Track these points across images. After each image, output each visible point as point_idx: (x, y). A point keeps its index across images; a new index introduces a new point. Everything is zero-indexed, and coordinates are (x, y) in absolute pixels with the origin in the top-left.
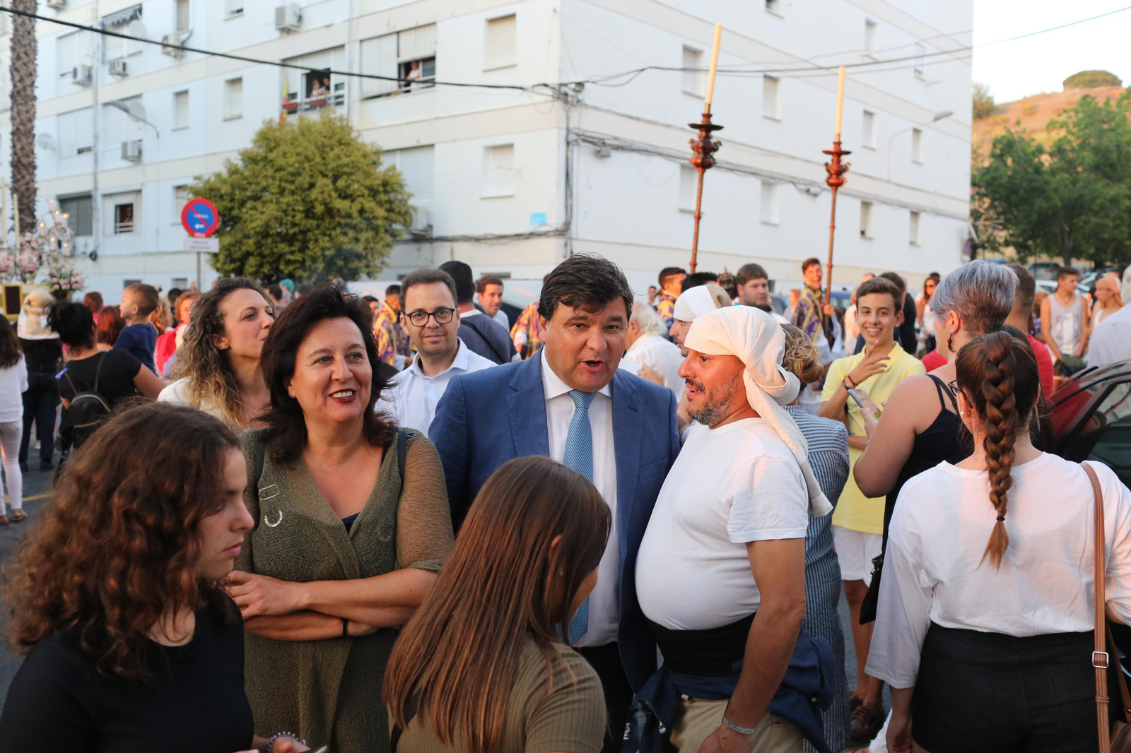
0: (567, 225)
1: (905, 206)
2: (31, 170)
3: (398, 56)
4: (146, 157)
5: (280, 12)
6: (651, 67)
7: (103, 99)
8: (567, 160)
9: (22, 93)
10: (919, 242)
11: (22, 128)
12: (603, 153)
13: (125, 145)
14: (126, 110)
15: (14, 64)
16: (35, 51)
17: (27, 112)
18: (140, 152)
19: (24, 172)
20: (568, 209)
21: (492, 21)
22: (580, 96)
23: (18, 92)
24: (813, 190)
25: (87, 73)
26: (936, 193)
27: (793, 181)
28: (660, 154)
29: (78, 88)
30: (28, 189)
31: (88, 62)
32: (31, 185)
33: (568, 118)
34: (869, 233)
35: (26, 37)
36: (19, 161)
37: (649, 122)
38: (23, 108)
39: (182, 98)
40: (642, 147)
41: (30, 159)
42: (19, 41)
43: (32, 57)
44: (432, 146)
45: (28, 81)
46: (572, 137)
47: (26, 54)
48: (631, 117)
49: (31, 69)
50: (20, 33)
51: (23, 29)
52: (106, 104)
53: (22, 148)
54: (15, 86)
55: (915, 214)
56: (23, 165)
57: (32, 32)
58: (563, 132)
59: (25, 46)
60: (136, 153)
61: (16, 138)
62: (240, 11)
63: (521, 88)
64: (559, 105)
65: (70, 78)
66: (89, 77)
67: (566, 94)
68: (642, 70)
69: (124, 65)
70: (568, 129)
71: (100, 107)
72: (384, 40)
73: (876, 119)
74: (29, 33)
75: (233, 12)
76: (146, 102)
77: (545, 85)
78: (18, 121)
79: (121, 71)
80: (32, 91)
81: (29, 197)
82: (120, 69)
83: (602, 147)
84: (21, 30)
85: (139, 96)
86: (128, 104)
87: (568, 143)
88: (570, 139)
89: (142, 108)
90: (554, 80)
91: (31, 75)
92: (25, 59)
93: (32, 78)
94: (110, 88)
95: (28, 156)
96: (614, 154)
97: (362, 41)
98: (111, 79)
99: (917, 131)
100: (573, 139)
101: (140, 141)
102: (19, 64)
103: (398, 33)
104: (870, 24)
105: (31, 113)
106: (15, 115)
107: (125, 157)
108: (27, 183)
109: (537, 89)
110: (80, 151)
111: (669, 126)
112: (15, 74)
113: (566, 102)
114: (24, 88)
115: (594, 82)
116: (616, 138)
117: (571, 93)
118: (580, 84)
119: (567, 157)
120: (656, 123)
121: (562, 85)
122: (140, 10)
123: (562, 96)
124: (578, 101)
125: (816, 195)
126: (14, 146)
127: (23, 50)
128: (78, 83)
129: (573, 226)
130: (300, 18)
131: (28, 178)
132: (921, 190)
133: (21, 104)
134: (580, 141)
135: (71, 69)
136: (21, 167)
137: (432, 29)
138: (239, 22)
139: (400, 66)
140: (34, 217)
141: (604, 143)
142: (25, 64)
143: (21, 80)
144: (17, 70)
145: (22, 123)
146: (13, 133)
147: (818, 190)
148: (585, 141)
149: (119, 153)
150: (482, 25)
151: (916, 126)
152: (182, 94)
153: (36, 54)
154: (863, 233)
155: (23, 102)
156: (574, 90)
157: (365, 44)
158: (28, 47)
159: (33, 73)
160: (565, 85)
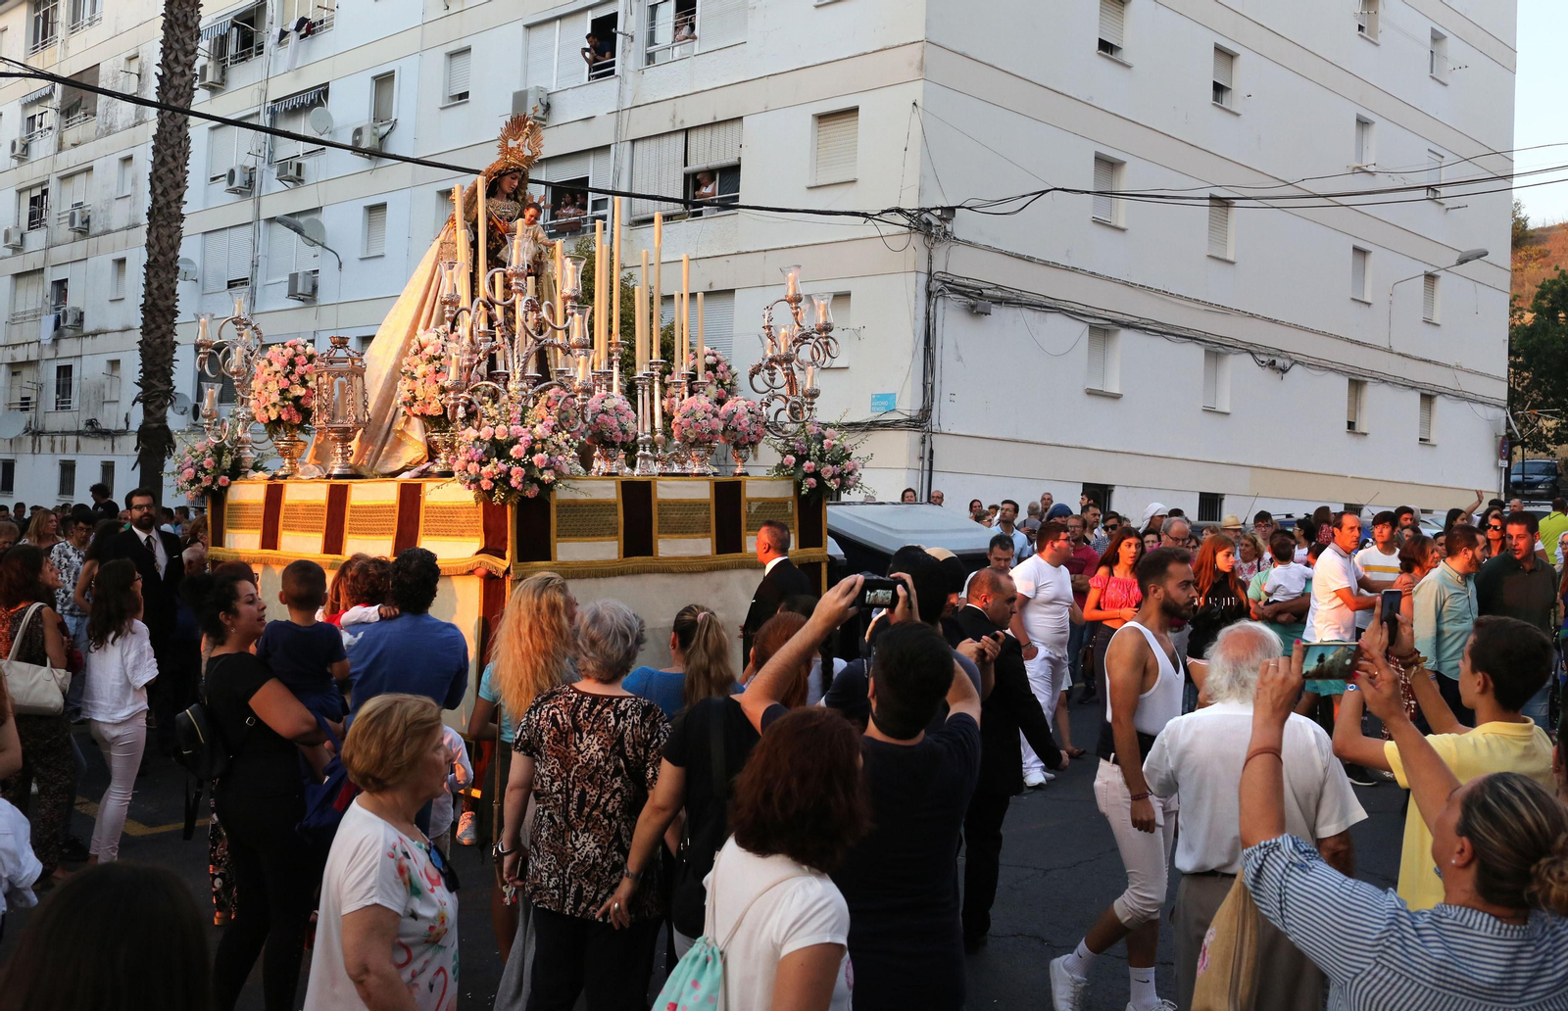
0: (926, 412)
1: (1413, 387)
2: (169, 317)
3: (686, 165)
4: (323, 296)
5: (520, 98)
6: (1056, 189)
7: (265, 214)
8: (928, 318)
9: (165, 211)
10: (1433, 440)
11: (161, 258)
12: (979, 309)
13: (294, 278)
14: (298, 230)
15: (155, 171)
16: (186, 154)
17: (170, 236)
18: (315, 288)
19: (160, 320)
20: (928, 390)
21: (822, 118)
22: (949, 227)
23: (159, 209)
24: (1279, 362)
25: (247, 178)
26: (1458, 368)
27: (1251, 350)
28: (1061, 311)
29: (234, 197)
30: (163, 344)
31: (250, 162)
32: (168, 338)
33: (930, 258)
34: (1360, 427)
35: (175, 134)
36: (154, 304)
37: (1046, 264)
38: (164, 232)
39: (376, 215)
40: (1036, 299)
41: (170, 302)
42: (166, 140)
43: (181, 161)
44: (732, 292)
45: (173, 195)
46: (936, 285)
47: (173, 156)
48: (1020, 257)
49: (179, 178)
50: (168, 129)
51: (172, 124)
52: (271, 220)
53: (160, 287)
54: (155, 201)
55: (1428, 398)
56: (160, 311)
57: (184, 127)
58: (923, 278)
59: (173, 146)
60: (309, 289)
61: (151, 274)
62: (464, 96)
63: (865, 215)
64: (917, 239)
65: (223, 184)
66: (250, 183)
67: (929, 224)
68: (1044, 192)
69: (299, 166)
70: (930, 273)
71: (262, 223)
72: (666, 140)
73: (1371, 260)
74: (180, 129)
75: (453, 97)
76: (325, 218)
77: (899, 211)
78: (157, 248)
79: (293, 175)
80: (179, 208)
81: (165, 354)
82: (292, 172)
83: (978, 300)
84: (170, 124)
85: (317, 210)
86: (302, 220)
87: (929, 294)
88: (932, 289)
89: (320, 227)
90: (910, 203)
91: (178, 186)
92: (172, 165)
93: (181, 190)
94: (278, 199)
95: (167, 298)
96: (995, 310)
97: (633, 141)
98: (279, 186)
99: (1430, 278)
100: (938, 288)
101: (316, 272)
102: (163, 170)
103: (687, 131)
104: (1363, 123)
105: (175, 238)
106: (153, 240)
107: (293, 294)
108: (164, 336)
109: (887, 217)
110: (231, 285)
111: (1074, 270)
112: (157, 184)
113: (928, 235)
114: (168, 203)
115: (970, 208)
116: (998, 287)
117: (935, 222)
118: (951, 210)
119: (928, 313)
120: (1055, 266)
121: (922, 210)
122: (326, 93)
123: (922, 227)
124: (946, 234)
125: (1284, 371)
126: (148, 285)
127: (169, 152)
128: (234, 191)
129: (934, 414)
130: (548, 108)
131: (164, 328)
132: (1436, 363)
133: (162, 226)
134: (947, 292)
135: (226, 172)
136: (157, 314)
137: (736, 126)
138: (461, 111)
139: (687, 176)
140: (170, 382)
141: (981, 294)
142: (171, 171)
143: (164, 193)
144: (160, 179)
145: (162, 252)
146: (148, 266)
147: (1288, 363)
148: (952, 290)
149: (285, 289)
150: (808, 122)
151: (1430, 270)
152: (376, 210)
153: (188, 158)
154: (1351, 425)
155: (165, 223)
156: (940, 218)
157: (638, 146)
158: (177, 149)
159: (181, 184)
160: (928, 211)
